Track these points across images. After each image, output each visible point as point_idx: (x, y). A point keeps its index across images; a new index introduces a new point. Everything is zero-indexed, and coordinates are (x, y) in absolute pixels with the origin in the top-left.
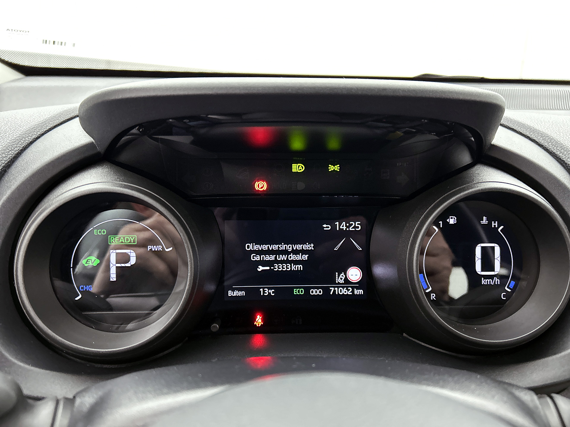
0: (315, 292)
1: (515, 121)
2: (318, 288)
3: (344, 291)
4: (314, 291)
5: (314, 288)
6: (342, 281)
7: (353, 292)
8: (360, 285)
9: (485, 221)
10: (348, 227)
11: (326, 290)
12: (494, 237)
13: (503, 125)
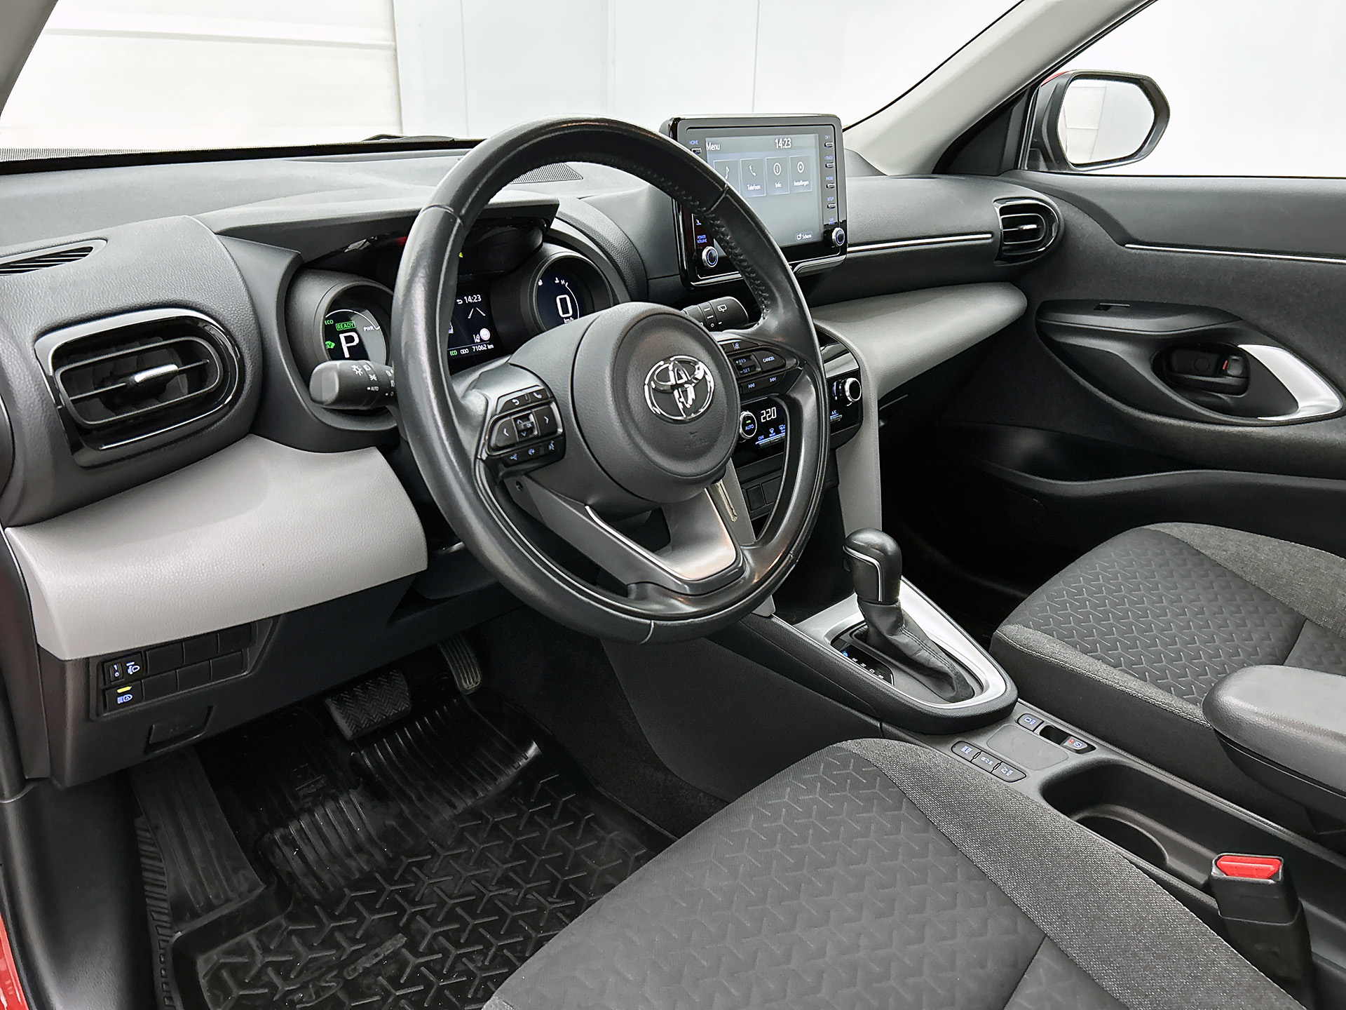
0: (464, 352)
1: (589, 227)
2: (465, 348)
3: (482, 348)
4: (463, 350)
5: (463, 348)
6: (479, 341)
7: (487, 347)
8: (490, 341)
9: (557, 281)
10: (473, 300)
11: (470, 349)
12: (563, 290)
13: (557, 218)
